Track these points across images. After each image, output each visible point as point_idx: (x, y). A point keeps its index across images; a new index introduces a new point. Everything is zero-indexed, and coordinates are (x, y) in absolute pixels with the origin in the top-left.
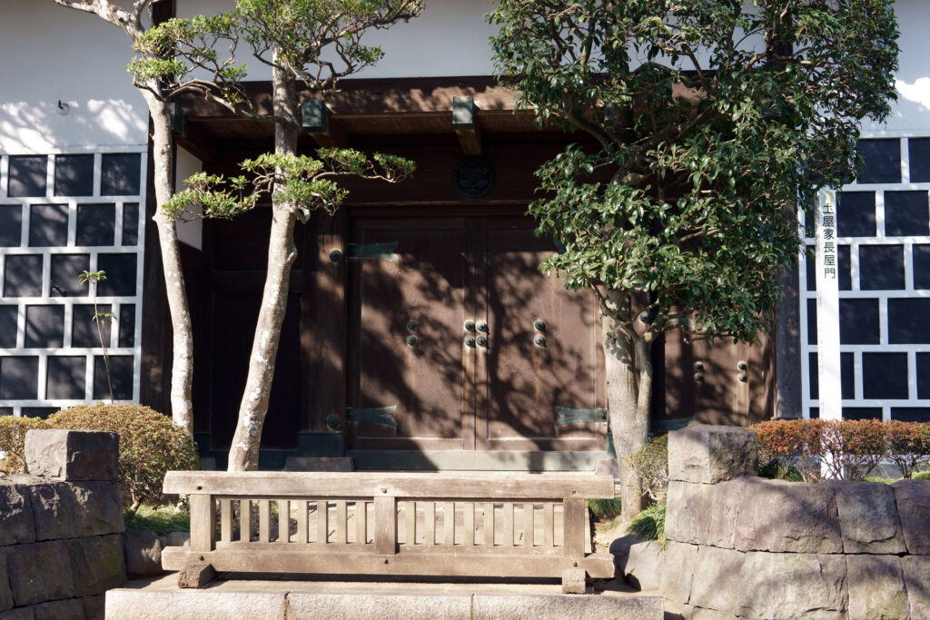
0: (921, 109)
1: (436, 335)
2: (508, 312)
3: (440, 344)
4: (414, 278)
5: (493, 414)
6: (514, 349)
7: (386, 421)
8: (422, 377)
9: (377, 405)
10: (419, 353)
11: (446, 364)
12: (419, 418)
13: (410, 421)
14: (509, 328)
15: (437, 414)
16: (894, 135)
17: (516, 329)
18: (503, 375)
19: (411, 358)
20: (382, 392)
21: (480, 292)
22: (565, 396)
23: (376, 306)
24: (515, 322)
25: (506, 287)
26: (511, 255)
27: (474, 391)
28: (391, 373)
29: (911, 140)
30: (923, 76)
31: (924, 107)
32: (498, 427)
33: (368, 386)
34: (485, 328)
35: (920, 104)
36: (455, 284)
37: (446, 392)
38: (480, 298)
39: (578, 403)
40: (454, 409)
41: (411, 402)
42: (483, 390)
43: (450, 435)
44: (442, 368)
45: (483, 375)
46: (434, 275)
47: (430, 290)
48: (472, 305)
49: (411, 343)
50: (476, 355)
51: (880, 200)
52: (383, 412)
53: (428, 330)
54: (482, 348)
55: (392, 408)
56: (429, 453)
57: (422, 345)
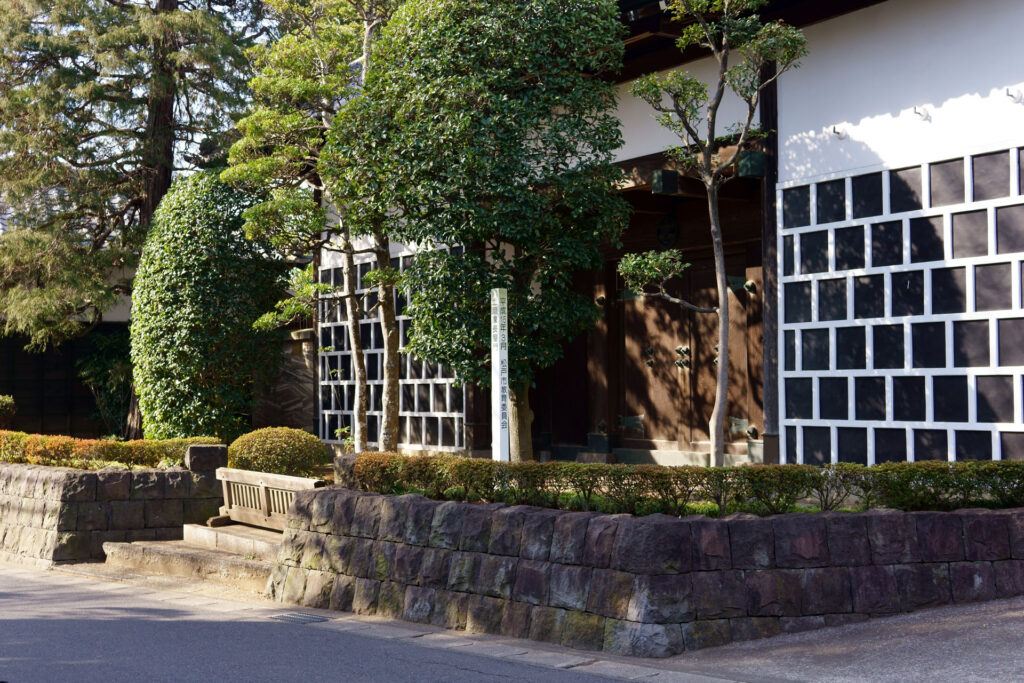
0: (864, 148)
1: (664, 359)
2: (702, 339)
3: (667, 367)
4: (652, 314)
5: (695, 423)
6: (706, 370)
7: (638, 426)
8: (658, 393)
9: (635, 414)
10: (656, 374)
11: (670, 382)
12: (657, 425)
13: (652, 427)
14: (703, 353)
15: (666, 422)
16: (840, 176)
17: (707, 353)
18: (700, 391)
19: (651, 378)
20: (638, 405)
21: (686, 323)
22: (736, 409)
23: (633, 338)
24: (706, 347)
25: (701, 319)
26: (704, 291)
27: (684, 405)
28: (641, 390)
29: (855, 179)
30: (865, 116)
31: (866, 146)
32: (697, 433)
33: (630, 398)
34: (688, 352)
35: (863, 144)
36: (673, 318)
37: (670, 404)
38: (687, 329)
39: (744, 415)
40: (674, 417)
41: (652, 412)
42: (689, 402)
43: (672, 438)
44: (667, 385)
45: (688, 391)
46: (662, 311)
47: (661, 324)
48: (684, 337)
49: (651, 364)
50: (684, 375)
51: (831, 238)
52: (638, 419)
53: (660, 355)
54: (687, 369)
55: (642, 416)
56: (653, 452)
57: (657, 367)
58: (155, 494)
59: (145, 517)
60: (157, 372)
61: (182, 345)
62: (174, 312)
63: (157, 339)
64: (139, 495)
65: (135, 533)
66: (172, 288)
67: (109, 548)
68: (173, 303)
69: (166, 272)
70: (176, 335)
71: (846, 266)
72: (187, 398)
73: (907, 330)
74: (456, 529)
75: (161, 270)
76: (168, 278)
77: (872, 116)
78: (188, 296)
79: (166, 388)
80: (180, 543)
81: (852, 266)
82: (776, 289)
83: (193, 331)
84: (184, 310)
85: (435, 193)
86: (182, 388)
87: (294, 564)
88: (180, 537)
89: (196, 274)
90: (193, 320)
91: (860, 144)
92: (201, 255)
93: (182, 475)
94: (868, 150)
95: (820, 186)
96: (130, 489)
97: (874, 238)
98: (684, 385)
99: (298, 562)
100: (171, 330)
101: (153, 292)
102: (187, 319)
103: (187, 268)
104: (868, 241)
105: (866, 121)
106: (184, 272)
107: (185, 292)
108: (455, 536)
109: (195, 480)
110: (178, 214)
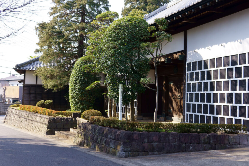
2: (182, 93)
3: (176, 99)
4: (174, 87)
5: (180, 111)
7: (171, 112)
8: (174, 104)
9: (170, 109)
10: (174, 100)
11: (176, 102)
13: (173, 112)
14: (182, 96)
15: (176, 111)
16: (196, 61)
18: (181, 104)
19: (174, 102)
21: (179, 90)
23: (170, 92)
25: (182, 89)
27: (178, 107)
28: (172, 104)
29: (198, 62)
32: (181, 114)
33: (170, 106)
34: (179, 96)
36: (177, 88)
37: (176, 107)
40: (177, 110)
42: (179, 107)
43: (176, 115)
45: (179, 105)
46: (175, 87)
47: (175, 89)
48: (179, 93)
49: (173, 98)
50: (179, 101)
51: (194, 74)
52: (171, 110)
53: (175, 96)
54: (179, 100)
55: (172, 110)
56: (173, 118)
57: (174, 99)
58: (66, 122)
59: (63, 127)
60: (72, 97)
61: (77, 92)
62: (76, 85)
63: (73, 91)
64: (62, 122)
65: (61, 130)
66: (76, 80)
67: (56, 132)
68: (76, 83)
69: (74, 77)
70: (76, 90)
71: (196, 80)
72: (78, 103)
73: (206, 94)
74: (100, 132)
75: (74, 76)
76: (75, 78)
77: (201, 48)
78: (78, 82)
79: (74, 101)
80: (69, 132)
81: (197, 80)
82: (185, 84)
83: (79, 89)
84: (77, 85)
85: (107, 65)
86: (77, 101)
87: (77, 137)
88: (69, 131)
89: (80, 78)
90: (79, 87)
91: (199, 54)
92: (81, 74)
93: (71, 118)
94: (200, 55)
95: (193, 63)
96: (61, 121)
97: (201, 74)
98: (179, 103)
99: (78, 137)
100: (75, 89)
101: (72, 81)
102: (78, 87)
103: (78, 76)
104: (200, 75)
105: (200, 49)
106: (78, 77)
107: (78, 81)
108: (99, 133)
109: (73, 120)
110: (77, 65)
